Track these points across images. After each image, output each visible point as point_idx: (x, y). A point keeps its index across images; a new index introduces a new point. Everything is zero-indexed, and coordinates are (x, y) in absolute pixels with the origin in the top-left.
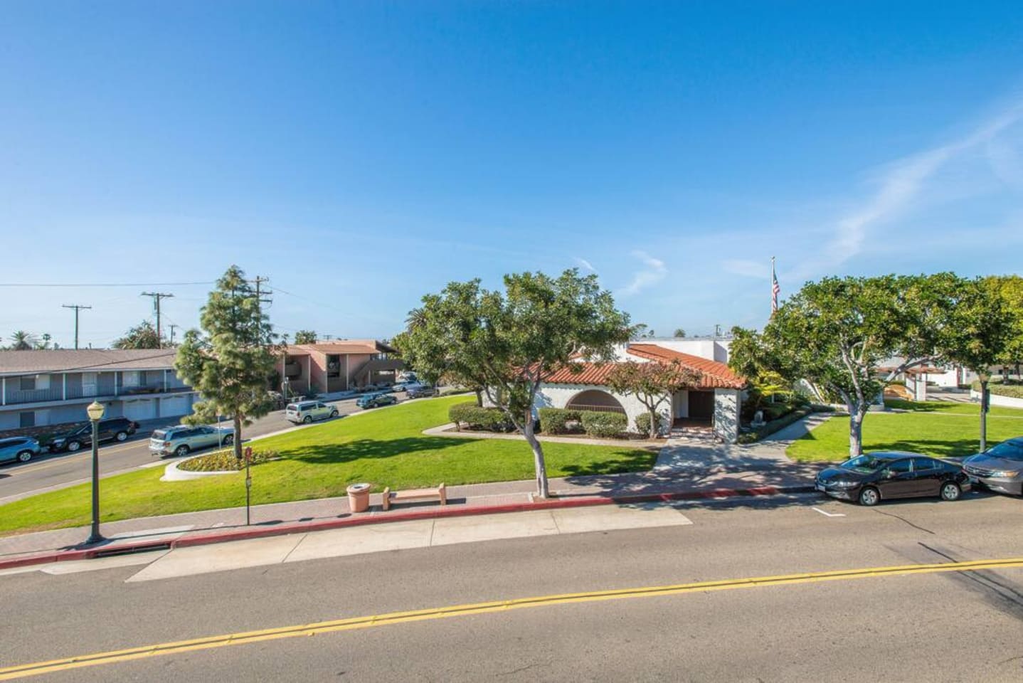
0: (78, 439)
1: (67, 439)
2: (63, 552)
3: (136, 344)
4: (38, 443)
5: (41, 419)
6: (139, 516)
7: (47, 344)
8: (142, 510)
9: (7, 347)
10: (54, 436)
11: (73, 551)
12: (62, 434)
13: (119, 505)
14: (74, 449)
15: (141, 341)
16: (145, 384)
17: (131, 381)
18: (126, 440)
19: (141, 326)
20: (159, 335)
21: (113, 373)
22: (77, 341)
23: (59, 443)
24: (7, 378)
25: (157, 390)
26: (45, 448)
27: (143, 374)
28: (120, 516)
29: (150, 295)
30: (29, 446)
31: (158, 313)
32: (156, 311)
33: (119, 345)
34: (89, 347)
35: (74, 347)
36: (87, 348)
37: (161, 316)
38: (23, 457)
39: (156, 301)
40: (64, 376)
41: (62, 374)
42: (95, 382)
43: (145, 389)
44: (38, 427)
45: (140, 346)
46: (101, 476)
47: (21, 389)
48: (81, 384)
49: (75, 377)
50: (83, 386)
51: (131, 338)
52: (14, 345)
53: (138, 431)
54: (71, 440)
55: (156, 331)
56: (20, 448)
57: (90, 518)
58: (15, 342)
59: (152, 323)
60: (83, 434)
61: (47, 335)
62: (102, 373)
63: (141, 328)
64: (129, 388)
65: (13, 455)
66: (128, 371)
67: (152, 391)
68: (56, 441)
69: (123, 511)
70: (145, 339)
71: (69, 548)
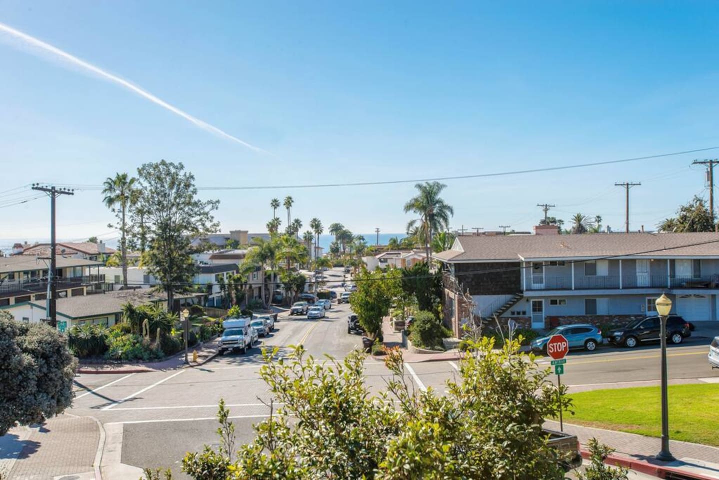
0: (635, 335)
1: (625, 332)
2: (635, 460)
3: (687, 226)
4: (601, 333)
5: (603, 308)
6: (709, 444)
7: (599, 226)
8: (712, 436)
9: (568, 230)
10: (612, 327)
11: (644, 462)
12: (620, 327)
13: (685, 423)
14: (631, 346)
15: (693, 223)
16: (699, 276)
17: (685, 272)
18: (681, 344)
19: (691, 203)
20: (712, 213)
21: (666, 260)
22: (628, 224)
23: (618, 336)
24: (576, 262)
25: (713, 284)
26: (606, 339)
27: (697, 263)
28: (688, 437)
29: (702, 163)
30: (594, 335)
31: (712, 185)
32: (709, 182)
33: (669, 226)
34: (641, 230)
35: (624, 230)
36: (639, 231)
37: (714, 188)
38: (591, 346)
39: (709, 170)
40: (620, 261)
41: (618, 260)
42: (649, 270)
43: (700, 283)
44: (598, 316)
45: (692, 229)
46: (670, 383)
47: (586, 275)
48: (635, 273)
49: (630, 263)
50: (637, 274)
51: (682, 218)
52: (573, 228)
53: (693, 334)
54: (628, 334)
55: (709, 208)
56: (587, 336)
57: (658, 429)
58: (575, 225)
59: (704, 199)
60: (638, 329)
61: (598, 217)
62: (655, 260)
63: (693, 206)
64: (683, 280)
65: (582, 343)
66: (682, 260)
67: (707, 286)
68: (616, 334)
69: (690, 431)
70: (697, 220)
71: (642, 457)
